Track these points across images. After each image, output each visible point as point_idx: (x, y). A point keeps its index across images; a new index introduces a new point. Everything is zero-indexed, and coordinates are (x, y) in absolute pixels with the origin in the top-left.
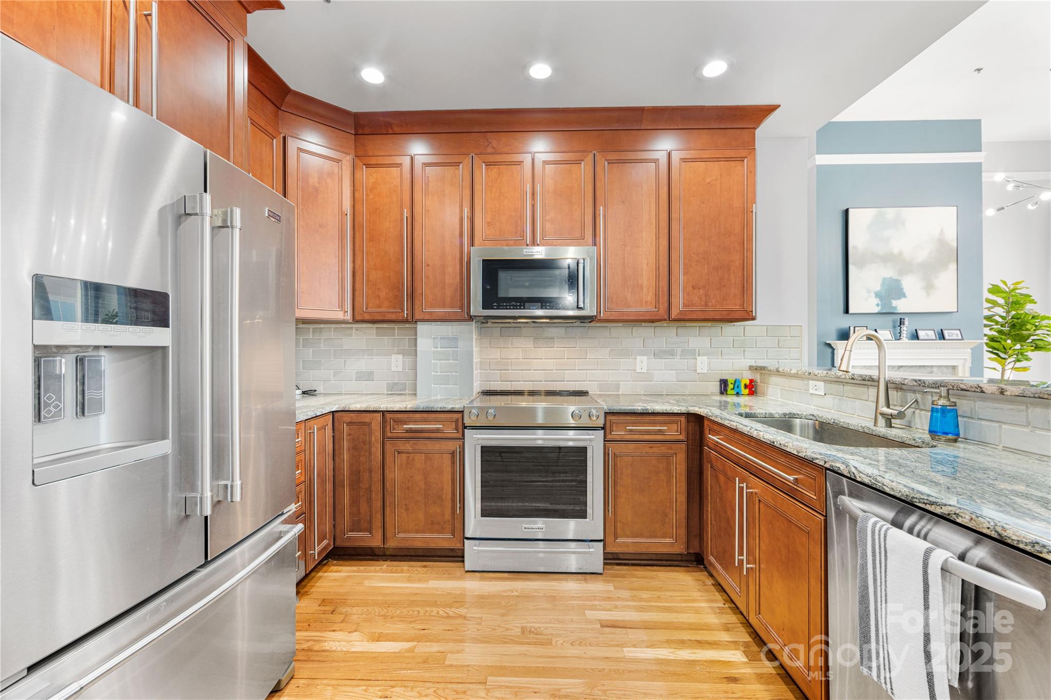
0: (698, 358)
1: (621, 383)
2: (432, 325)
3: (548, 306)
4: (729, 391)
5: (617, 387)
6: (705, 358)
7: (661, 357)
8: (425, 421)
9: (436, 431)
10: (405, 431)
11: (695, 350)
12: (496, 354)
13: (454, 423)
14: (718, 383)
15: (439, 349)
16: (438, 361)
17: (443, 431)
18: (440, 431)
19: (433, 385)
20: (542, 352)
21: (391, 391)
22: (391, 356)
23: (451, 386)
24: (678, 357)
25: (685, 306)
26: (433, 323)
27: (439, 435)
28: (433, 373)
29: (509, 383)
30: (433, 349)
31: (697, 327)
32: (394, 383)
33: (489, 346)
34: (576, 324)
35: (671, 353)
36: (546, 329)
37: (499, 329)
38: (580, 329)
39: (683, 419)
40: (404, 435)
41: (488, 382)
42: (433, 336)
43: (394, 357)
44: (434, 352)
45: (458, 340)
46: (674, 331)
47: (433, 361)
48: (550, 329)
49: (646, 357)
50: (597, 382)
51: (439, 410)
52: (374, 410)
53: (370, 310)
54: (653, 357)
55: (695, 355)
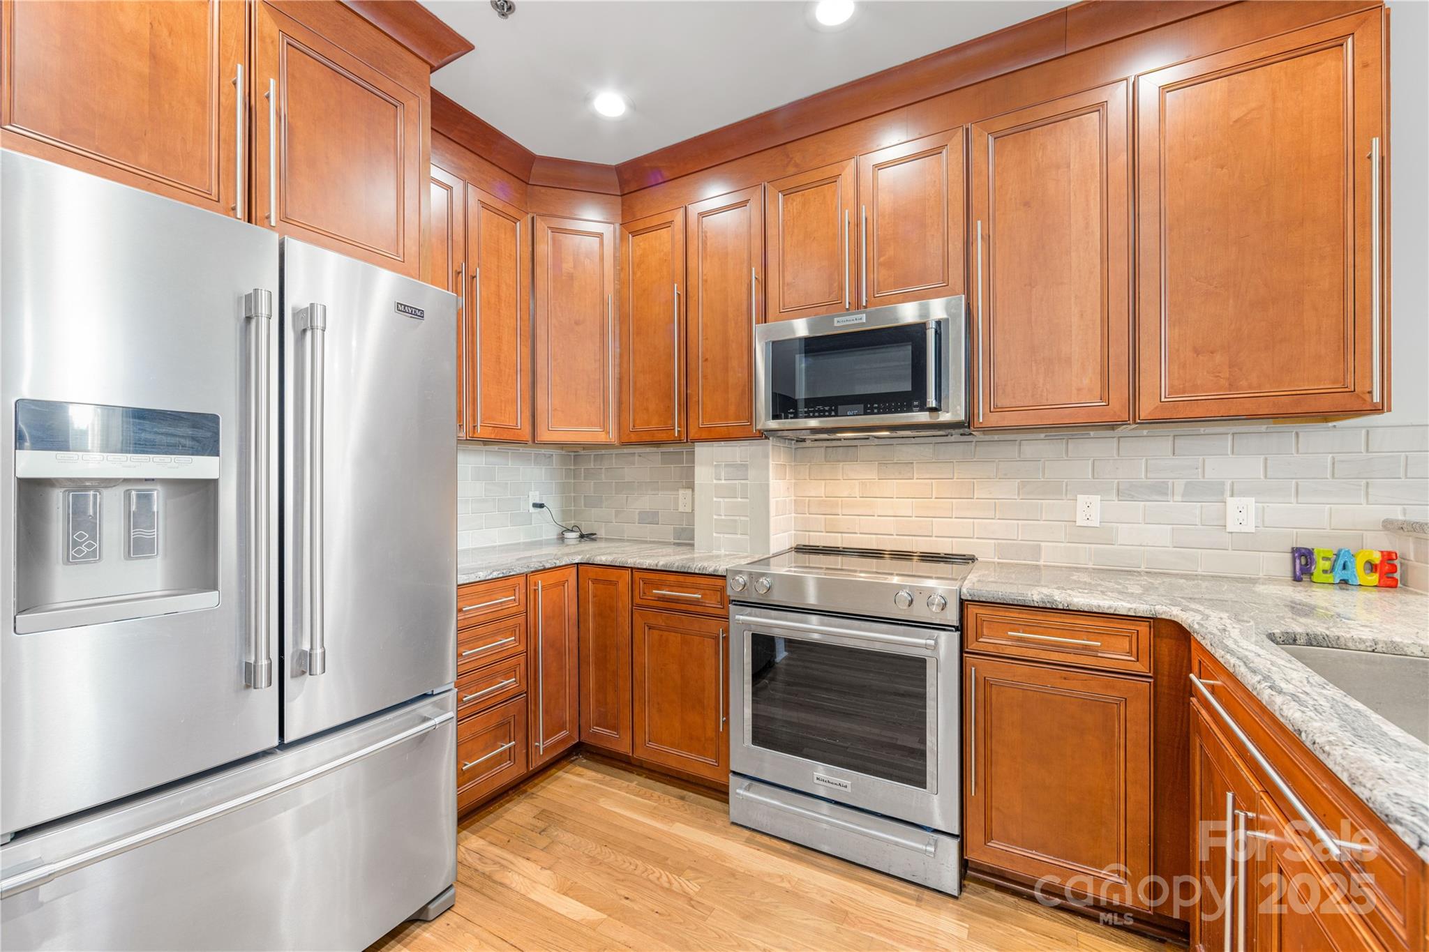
0: (1230, 500)
1: (1043, 544)
2: (713, 446)
3: (876, 408)
4: (1318, 574)
5: (1036, 550)
6: (1250, 502)
7: (1133, 496)
8: (681, 587)
9: (695, 603)
10: (656, 599)
11: (1223, 484)
12: (817, 489)
13: (719, 593)
14: (1289, 556)
15: (723, 482)
16: (721, 500)
17: (703, 604)
18: (700, 604)
19: (714, 534)
20: (893, 486)
21: (679, 539)
22: (678, 490)
23: (739, 536)
24: (1178, 498)
25: (1173, 390)
26: (715, 444)
27: (699, 609)
28: (715, 517)
29: (840, 535)
30: (715, 482)
31: (1227, 434)
32: (682, 529)
33: (807, 477)
34: (952, 439)
35: (1160, 490)
36: (899, 447)
37: (823, 449)
38: (962, 446)
39: (1144, 629)
40: (652, 603)
41: (807, 533)
42: (715, 463)
43: (681, 492)
44: (716, 485)
45: (747, 470)
46: (1166, 444)
47: (715, 499)
48: (905, 448)
49: (1099, 497)
50: (993, 541)
51: (697, 571)
52: (621, 565)
53: (638, 428)
54: (1115, 498)
55: (1222, 493)
